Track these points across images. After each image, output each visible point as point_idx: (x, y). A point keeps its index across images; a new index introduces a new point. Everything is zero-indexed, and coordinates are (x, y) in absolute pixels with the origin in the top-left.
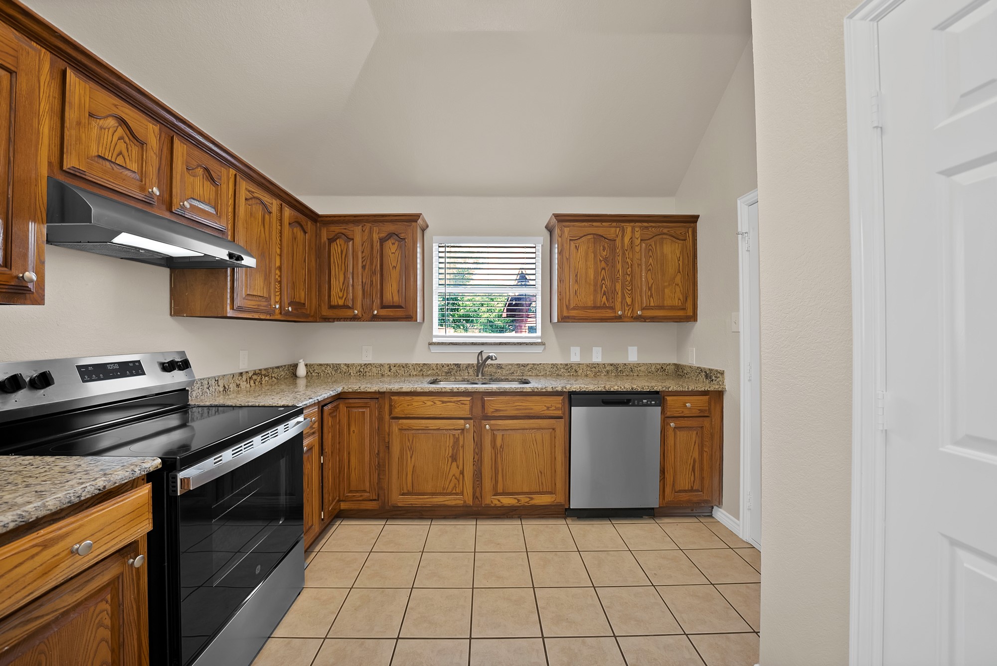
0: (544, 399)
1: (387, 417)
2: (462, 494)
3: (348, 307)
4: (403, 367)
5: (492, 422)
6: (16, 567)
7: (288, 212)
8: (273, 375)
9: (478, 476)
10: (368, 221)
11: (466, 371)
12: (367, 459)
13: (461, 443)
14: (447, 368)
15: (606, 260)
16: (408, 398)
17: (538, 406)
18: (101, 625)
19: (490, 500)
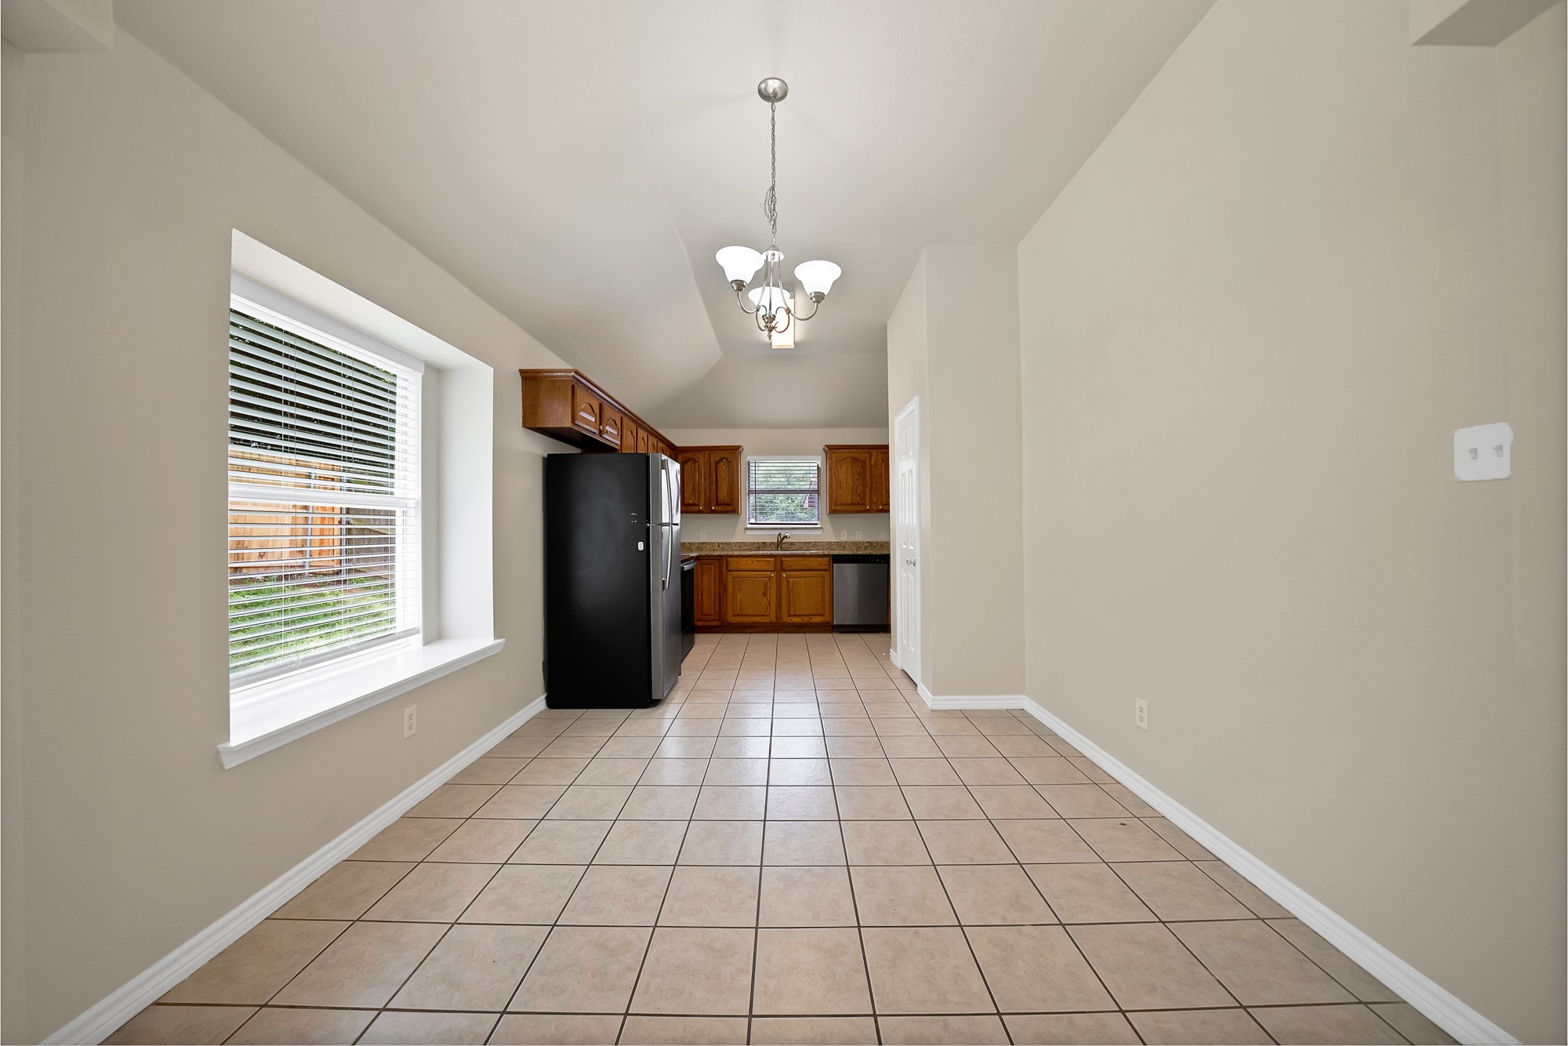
0: (818, 559)
1: (725, 570)
2: (769, 615)
3: (695, 505)
4: (728, 544)
5: (788, 573)
9: (779, 605)
10: (707, 450)
11: (770, 547)
12: (713, 595)
13: (769, 585)
14: (758, 543)
15: (859, 474)
16: (737, 559)
17: (814, 563)
19: (786, 619)
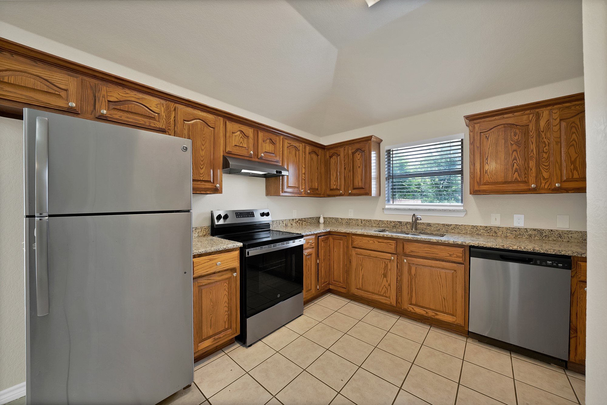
0: (447, 248)
1: (350, 246)
2: (389, 298)
3: (338, 189)
4: (369, 222)
5: (409, 258)
6: (204, 263)
7: (308, 148)
8: (308, 221)
9: (399, 290)
10: (347, 145)
11: (406, 226)
12: (341, 266)
13: (389, 267)
14: (393, 223)
16: (360, 238)
17: (443, 253)
18: (225, 290)
19: (406, 306)
